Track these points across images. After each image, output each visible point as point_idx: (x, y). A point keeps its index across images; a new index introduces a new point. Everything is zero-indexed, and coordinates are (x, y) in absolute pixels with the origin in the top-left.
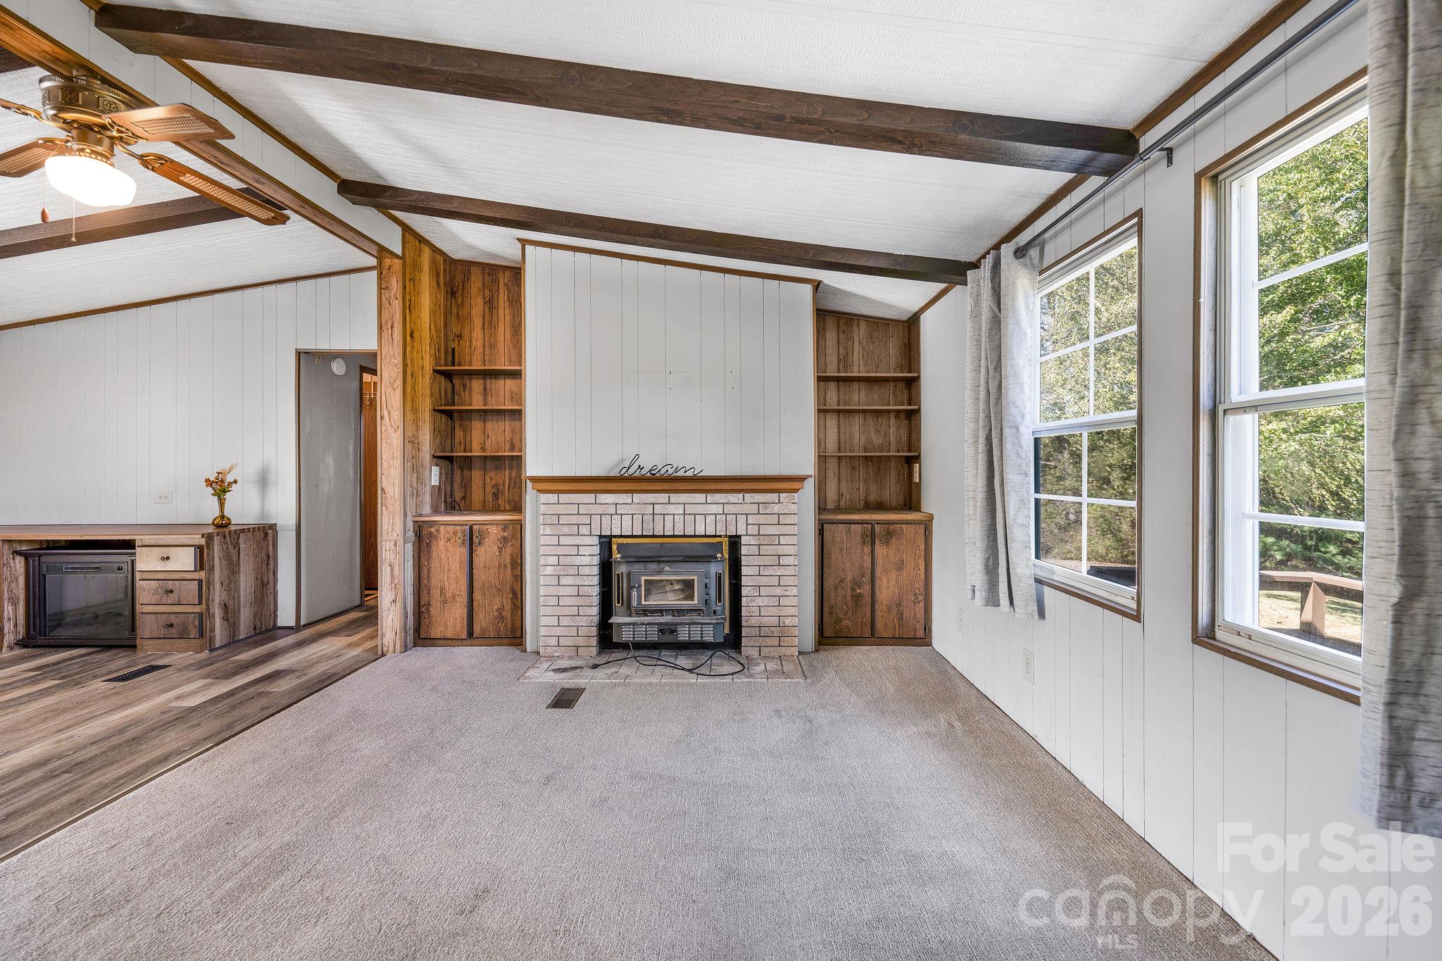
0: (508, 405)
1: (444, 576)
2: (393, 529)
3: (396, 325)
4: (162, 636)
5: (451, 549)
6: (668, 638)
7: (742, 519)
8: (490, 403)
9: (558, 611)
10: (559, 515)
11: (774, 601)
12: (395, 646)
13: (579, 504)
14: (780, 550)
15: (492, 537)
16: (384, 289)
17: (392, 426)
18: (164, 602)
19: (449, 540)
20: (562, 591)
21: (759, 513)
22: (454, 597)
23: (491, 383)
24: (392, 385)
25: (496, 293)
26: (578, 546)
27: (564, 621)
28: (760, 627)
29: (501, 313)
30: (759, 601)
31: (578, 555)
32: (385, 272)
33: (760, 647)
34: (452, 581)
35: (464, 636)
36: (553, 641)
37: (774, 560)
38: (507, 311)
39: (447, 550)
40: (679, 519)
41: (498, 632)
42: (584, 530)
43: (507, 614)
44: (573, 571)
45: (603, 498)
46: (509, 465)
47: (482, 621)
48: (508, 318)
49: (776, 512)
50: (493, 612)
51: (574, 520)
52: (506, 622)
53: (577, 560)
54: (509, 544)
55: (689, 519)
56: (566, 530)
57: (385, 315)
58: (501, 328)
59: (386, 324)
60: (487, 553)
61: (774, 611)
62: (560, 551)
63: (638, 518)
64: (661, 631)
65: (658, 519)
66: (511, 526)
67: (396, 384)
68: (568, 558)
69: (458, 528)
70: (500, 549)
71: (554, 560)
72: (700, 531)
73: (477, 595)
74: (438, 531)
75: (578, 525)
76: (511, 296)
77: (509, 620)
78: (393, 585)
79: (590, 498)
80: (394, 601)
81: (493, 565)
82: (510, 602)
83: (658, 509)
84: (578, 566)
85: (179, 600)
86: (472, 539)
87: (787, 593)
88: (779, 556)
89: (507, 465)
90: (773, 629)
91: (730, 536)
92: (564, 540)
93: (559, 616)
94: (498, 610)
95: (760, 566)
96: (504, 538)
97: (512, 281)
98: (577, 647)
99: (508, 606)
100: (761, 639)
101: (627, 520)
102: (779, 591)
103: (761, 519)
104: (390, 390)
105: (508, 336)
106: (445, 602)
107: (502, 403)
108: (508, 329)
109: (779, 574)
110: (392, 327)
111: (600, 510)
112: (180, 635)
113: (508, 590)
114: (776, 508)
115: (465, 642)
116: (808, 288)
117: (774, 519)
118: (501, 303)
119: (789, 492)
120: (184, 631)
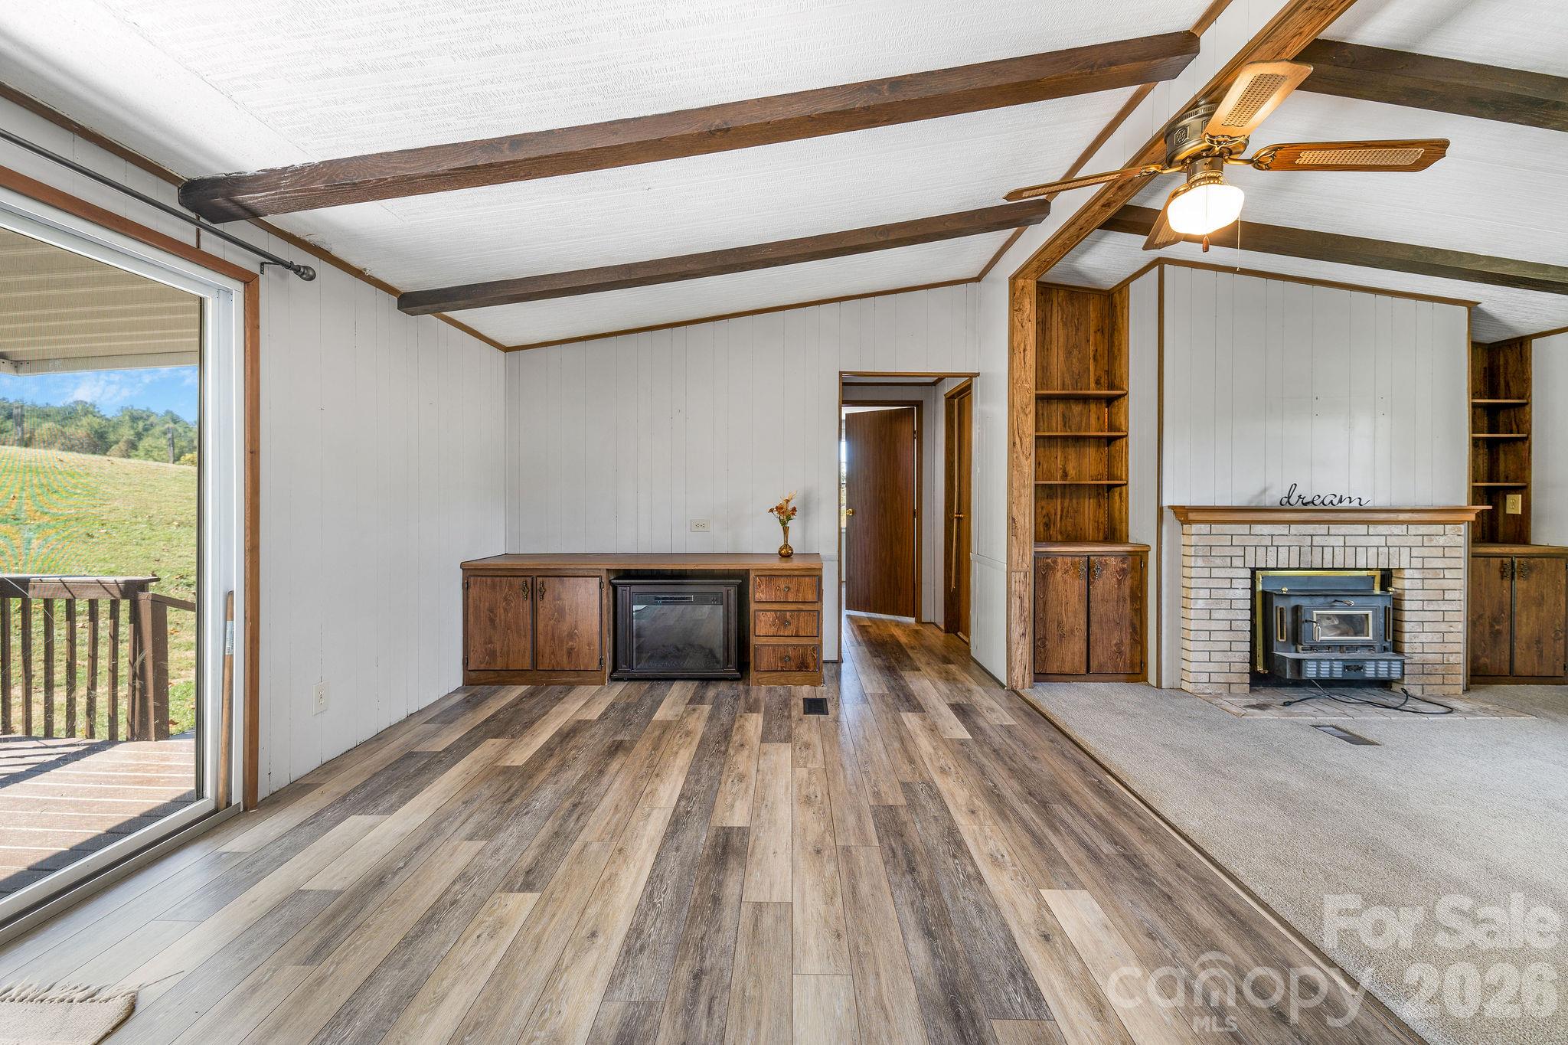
0: (1061, 431)
1: (1061, 610)
2: (1023, 561)
3: (1028, 348)
4: (779, 669)
5: (1069, 580)
6: (1353, 675)
7: (1405, 552)
8: (1041, 429)
9: (1210, 646)
10: (1211, 546)
11: (1437, 638)
12: (1024, 680)
13: (1232, 535)
14: (1446, 584)
15: (1110, 569)
16: (1016, 311)
17: (1023, 452)
18: (782, 634)
19: (1066, 572)
20: (1213, 625)
21: (1423, 546)
22: (1072, 631)
23: (1043, 407)
24: (1024, 410)
25: (1049, 314)
26: (1231, 579)
27: (1216, 657)
28: (1423, 664)
29: (1054, 334)
30: (1423, 638)
31: (1231, 588)
32: (1018, 294)
33: (1422, 685)
34: (1070, 614)
35: (1083, 671)
36: (1204, 678)
37: (1438, 595)
38: (1061, 332)
39: (1065, 582)
40: (1339, 551)
41: (1116, 667)
42: (1238, 562)
43: (1126, 649)
44: (1226, 604)
45: (1258, 529)
46: (1061, 493)
47: (1100, 656)
48: (1061, 340)
49: (1441, 544)
50: (1111, 647)
51: (1228, 551)
52: (1125, 659)
53: (1230, 594)
54: (1129, 576)
55: (1350, 551)
56: (1218, 562)
57: (1018, 338)
58: (1055, 349)
59: (1019, 345)
60: (1106, 584)
61: (1438, 648)
62: (1213, 584)
63: (1295, 551)
64: (1346, 667)
65: (1317, 551)
66: (1130, 557)
67: (1029, 409)
68: (1221, 591)
69: (1077, 559)
70: (1119, 582)
71: (1205, 593)
72: (1361, 564)
73: (1094, 628)
74: (1055, 562)
75: (1231, 557)
76: (1065, 316)
77: (1128, 656)
78: (1023, 618)
79: (1244, 529)
80: (1024, 635)
81: (1111, 598)
82: (1129, 636)
83: (1317, 541)
84: (1231, 600)
85: (797, 631)
86: (1090, 570)
87: (1452, 629)
88: (1444, 590)
89: (1059, 494)
90: (1437, 666)
91: (1381, 570)
92: (1216, 573)
93: (1210, 652)
94: (1116, 644)
95: (1423, 601)
96: (1123, 570)
97: (1066, 301)
98: (1230, 684)
99: (1127, 641)
100: (1425, 677)
101: (1283, 551)
102: (1443, 627)
103: (1425, 552)
104: (1022, 415)
105: (1061, 358)
106: (1062, 636)
107: (1055, 429)
108: (1061, 353)
109: (1444, 609)
110: (1024, 350)
111: (1255, 541)
112: (798, 667)
113: (1128, 624)
114: (1442, 541)
115: (1083, 678)
116: (1464, 310)
117: (1439, 552)
118: (1055, 324)
119: (1454, 524)
120: (802, 663)
